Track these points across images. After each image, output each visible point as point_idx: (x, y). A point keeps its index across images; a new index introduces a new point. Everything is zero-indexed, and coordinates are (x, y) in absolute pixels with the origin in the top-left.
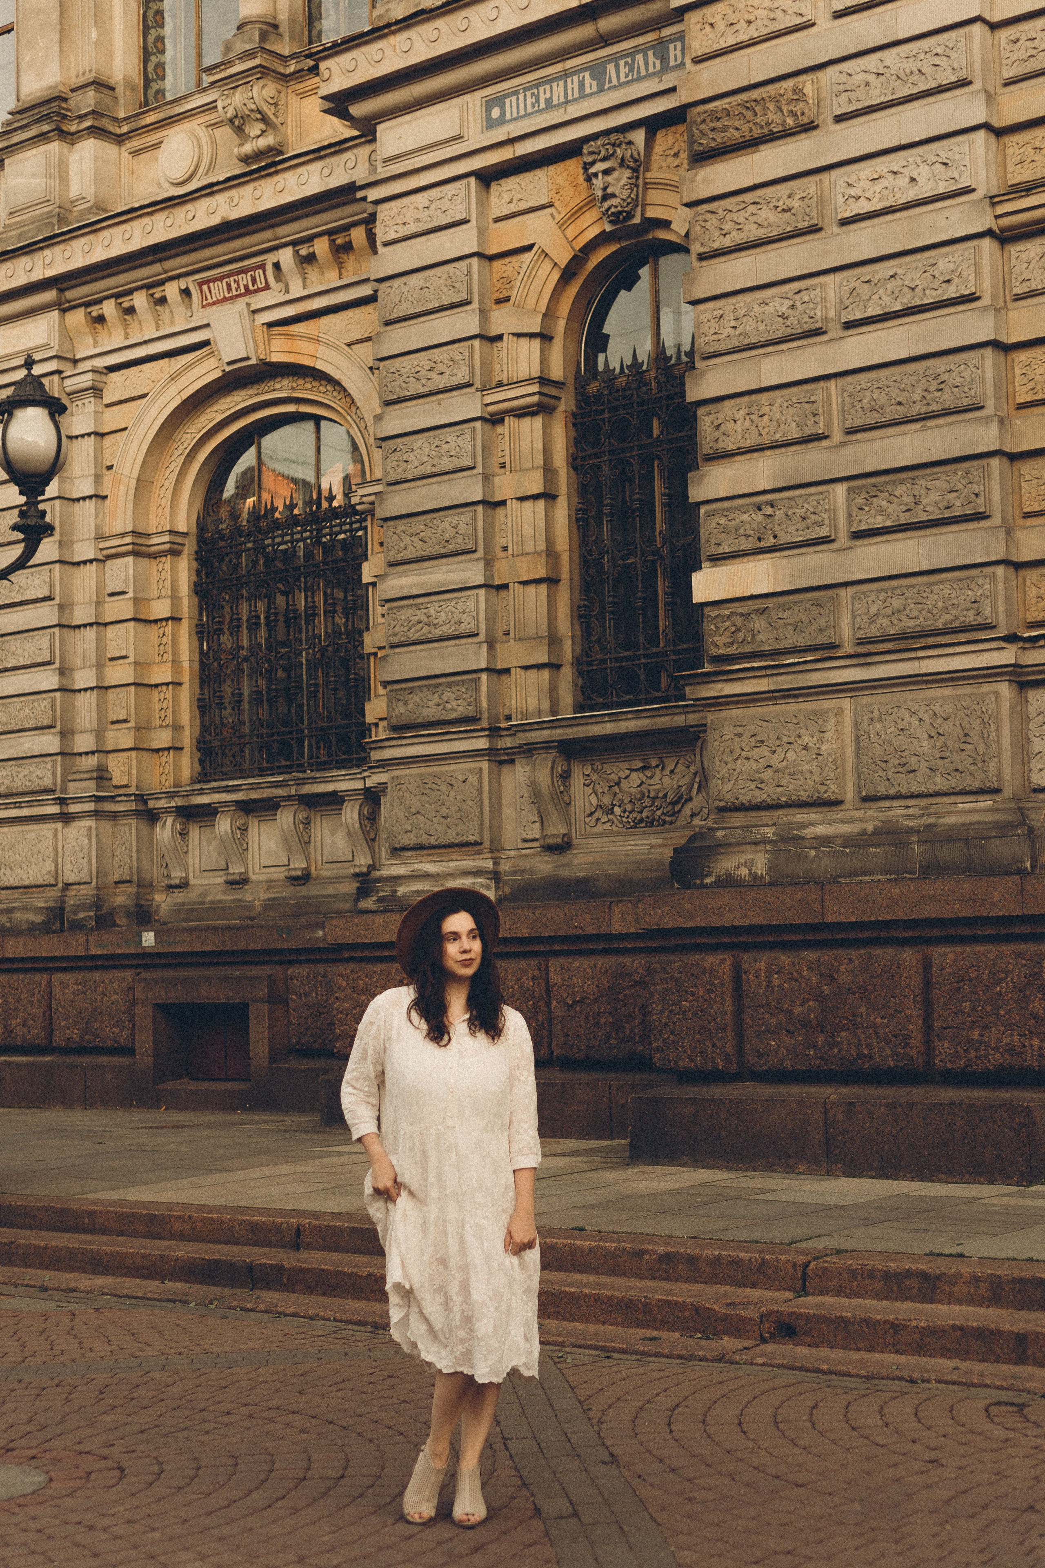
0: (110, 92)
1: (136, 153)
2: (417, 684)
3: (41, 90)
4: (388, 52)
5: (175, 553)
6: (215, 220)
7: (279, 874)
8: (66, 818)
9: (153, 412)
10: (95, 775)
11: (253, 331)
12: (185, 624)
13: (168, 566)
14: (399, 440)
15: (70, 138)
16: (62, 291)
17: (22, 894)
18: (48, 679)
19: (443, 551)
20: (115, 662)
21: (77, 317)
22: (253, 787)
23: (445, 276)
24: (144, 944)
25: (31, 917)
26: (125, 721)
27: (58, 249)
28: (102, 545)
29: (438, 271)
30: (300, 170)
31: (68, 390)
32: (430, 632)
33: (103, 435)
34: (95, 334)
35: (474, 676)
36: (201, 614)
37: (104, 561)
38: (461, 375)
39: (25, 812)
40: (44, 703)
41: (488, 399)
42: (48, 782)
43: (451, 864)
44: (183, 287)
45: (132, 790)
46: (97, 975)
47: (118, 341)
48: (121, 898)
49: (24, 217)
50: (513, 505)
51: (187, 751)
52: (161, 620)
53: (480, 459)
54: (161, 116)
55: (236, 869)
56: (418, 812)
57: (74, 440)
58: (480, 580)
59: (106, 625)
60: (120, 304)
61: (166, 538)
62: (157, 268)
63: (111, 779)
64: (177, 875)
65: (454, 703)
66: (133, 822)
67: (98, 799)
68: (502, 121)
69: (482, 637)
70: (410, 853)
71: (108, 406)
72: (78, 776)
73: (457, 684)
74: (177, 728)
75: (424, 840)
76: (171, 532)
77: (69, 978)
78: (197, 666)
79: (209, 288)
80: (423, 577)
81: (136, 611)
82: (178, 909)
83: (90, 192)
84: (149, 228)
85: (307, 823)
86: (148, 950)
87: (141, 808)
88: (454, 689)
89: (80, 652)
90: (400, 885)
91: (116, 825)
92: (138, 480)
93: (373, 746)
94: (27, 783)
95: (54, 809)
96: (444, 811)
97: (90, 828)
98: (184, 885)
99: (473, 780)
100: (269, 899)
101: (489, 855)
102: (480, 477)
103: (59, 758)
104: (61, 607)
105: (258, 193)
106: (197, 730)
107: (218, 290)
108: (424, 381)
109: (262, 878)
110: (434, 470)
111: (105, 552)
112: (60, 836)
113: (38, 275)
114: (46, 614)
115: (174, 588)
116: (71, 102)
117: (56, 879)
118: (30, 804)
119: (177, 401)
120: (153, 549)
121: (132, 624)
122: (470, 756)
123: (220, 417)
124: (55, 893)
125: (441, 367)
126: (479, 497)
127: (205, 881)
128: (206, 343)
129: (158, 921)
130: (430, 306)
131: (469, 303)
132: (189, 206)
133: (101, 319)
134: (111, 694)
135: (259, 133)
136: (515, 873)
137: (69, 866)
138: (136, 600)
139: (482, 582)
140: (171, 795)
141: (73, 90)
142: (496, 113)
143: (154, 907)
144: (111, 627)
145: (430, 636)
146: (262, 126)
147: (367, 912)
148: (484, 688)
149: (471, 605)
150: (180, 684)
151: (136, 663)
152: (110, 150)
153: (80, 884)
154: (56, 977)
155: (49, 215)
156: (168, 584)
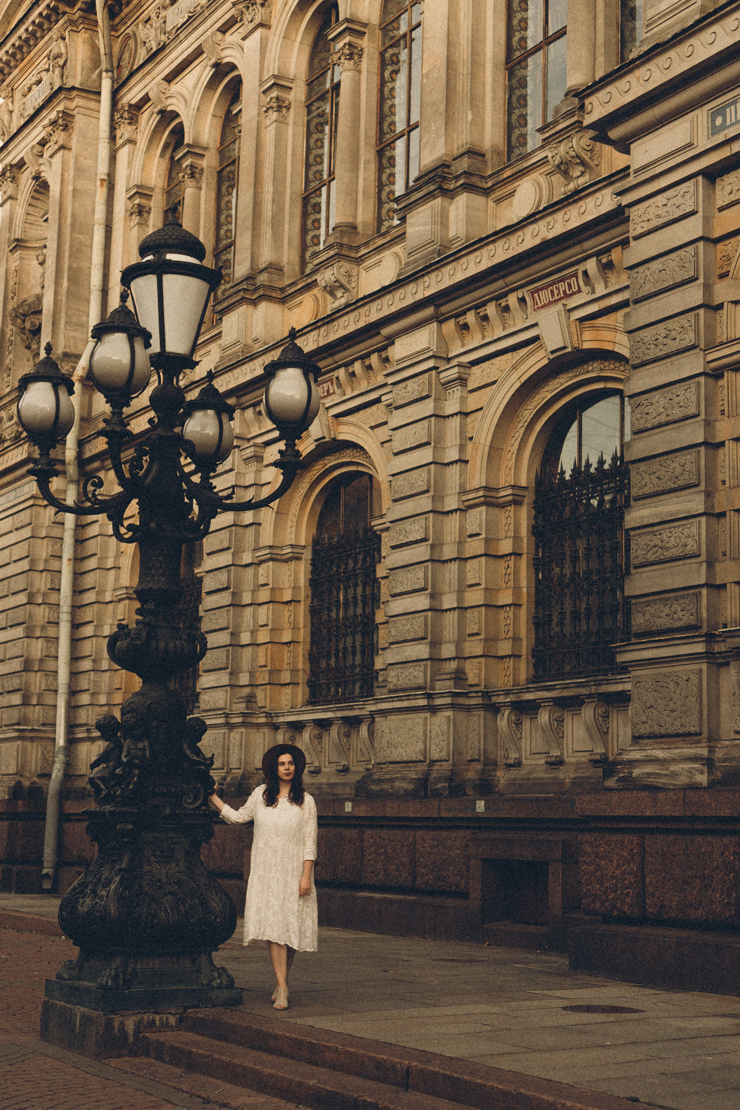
0: (480, 158)
1: (498, 201)
2: (651, 598)
3: (433, 161)
4: (634, 83)
5: (517, 502)
6: (538, 241)
7: (585, 758)
8: (433, 709)
9: (502, 394)
10: (454, 676)
11: (569, 326)
12: (524, 558)
13: (512, 514)
14: (643, 397)
15: (450, 194)
16: (437, 307)
17: (402, 768)
18: (422, 602)
19: (675, 486)
20: (471, 589)
21: (449, 326)
22: (567, 687)
23: (678, 258)
24: (478, 810)
25: (404, 785)
26: (478, 634)
27: (433, 275)
28: (464, 498)
29: (673, 256)
30: (598, 195)
31: (442, 381)
32: (663, 555)
33: (466, 414)
34: (462, 339)
35: (696, 591)
36: (537, 551)
37: (466, 511)
38: (689, 338)
39: (405, 704)
40: (419, 620)
41: (710, 357)
42: (420, 681)
43: (676, 751)
44: (520, 296)
45: (482, 688)
46: (445, 834)
47: (477, 341)
48: (471, 774)
49: (418, 255)
50: (730, 445)
51: (524, 658)
52: (506, 555)
53: (703, 407)
54: (515, 170)
55: (555, 753)
56: (652, 707)
57: (447, 419)
58: (701, 509)
59: (466, 559)
60: (479, 313)
61: (510, 491)
62: (500, 283)
63: (467, 679)
64: (514, 755)
65: (681, 614)
66: (482, 713)
67: (454, 695)
68: (724, 127)
69: (703, 557)
70: (646, 741)
71: (471, 391)
72: (444, 677)
73: (683, 597)
74: (516, 639)
75: (656, 729)
76: (513, 487)
77: (428, 835)
78: (533, 591)
79: (539, 295)
80: (659, 509)
81: (486, 548)
82: (513, 783)
83: (462, 233)
84: (492, 253)
85: (606, 716)
86: (480, 816)
87: (486, 702)
88: (682, 601)
89: (448, 581)
90: (636, 767)
91: (470, 716)
92: (491, 447)
93: (618, 650)
94: (408, 682)
95: (423, 702)
96: (671, 705)
97: (449, 717)
98: (518, 764)
99: (694, 679)
100: (575, 778)
101: (707, 744)
102: (703, 423)
103: (429, 663)
104: (433, 546)
105: (567, 217)
106: (533, 641)
107: (545, 296)
108: (661, 347)
109: (574, 760)
110: (669, 418)
111: (466, 503)
112: (429, 722)
113: (419, 296)
114: (421, 552)
115: (517, 530)
116: (453, 168)
117: (425, 756)
118: (408, 698)
119: (518, 385)
120: (501, 500)
121: (483, 559)
122: (692, 659)
123: (550, 396)
124: (422, 767)
125: (674, 334)
126: (701, 440)
127: (533, 762)
128: (536, 339)
129: (498, 792)
130: (666, 285)
131: (697, 279)
132: (520, 233)
133: (465, 327)
134: (469, 614)
135: (579, 173)
136: (725, 760)
137: (433, 747)
138: (487, 540)
139: (703, 511)
140: (507, 693)
141: (454, 159)
142: (719, 121)
143: (496, 782)
144: (470, 561)
145: (662, 557)
146: (582, 169)
147: (610, 790)
148: (704, 601)
149: (694, 530)
150: (520, 605)
151: (486, 589)
152: (479, 200)
153: (441, 761)
154: (420, 833)
155: (433, 252)
156: (512, 527)
